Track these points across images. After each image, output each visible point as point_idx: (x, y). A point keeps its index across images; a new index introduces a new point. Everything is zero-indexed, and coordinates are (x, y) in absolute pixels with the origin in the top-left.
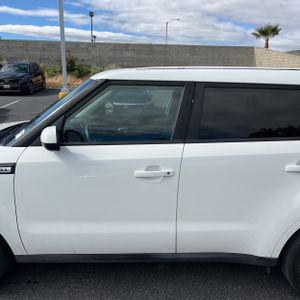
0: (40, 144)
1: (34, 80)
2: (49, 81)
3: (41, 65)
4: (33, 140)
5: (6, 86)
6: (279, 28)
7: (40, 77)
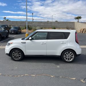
0: (29, 40)
1: (19, 31)
2: (22, 31)
3: (20, 27)
4: (28, 39)
5: (12, 32)
6: (81, 17)
7: (20, 30)
